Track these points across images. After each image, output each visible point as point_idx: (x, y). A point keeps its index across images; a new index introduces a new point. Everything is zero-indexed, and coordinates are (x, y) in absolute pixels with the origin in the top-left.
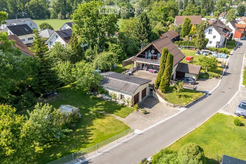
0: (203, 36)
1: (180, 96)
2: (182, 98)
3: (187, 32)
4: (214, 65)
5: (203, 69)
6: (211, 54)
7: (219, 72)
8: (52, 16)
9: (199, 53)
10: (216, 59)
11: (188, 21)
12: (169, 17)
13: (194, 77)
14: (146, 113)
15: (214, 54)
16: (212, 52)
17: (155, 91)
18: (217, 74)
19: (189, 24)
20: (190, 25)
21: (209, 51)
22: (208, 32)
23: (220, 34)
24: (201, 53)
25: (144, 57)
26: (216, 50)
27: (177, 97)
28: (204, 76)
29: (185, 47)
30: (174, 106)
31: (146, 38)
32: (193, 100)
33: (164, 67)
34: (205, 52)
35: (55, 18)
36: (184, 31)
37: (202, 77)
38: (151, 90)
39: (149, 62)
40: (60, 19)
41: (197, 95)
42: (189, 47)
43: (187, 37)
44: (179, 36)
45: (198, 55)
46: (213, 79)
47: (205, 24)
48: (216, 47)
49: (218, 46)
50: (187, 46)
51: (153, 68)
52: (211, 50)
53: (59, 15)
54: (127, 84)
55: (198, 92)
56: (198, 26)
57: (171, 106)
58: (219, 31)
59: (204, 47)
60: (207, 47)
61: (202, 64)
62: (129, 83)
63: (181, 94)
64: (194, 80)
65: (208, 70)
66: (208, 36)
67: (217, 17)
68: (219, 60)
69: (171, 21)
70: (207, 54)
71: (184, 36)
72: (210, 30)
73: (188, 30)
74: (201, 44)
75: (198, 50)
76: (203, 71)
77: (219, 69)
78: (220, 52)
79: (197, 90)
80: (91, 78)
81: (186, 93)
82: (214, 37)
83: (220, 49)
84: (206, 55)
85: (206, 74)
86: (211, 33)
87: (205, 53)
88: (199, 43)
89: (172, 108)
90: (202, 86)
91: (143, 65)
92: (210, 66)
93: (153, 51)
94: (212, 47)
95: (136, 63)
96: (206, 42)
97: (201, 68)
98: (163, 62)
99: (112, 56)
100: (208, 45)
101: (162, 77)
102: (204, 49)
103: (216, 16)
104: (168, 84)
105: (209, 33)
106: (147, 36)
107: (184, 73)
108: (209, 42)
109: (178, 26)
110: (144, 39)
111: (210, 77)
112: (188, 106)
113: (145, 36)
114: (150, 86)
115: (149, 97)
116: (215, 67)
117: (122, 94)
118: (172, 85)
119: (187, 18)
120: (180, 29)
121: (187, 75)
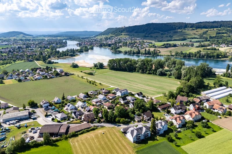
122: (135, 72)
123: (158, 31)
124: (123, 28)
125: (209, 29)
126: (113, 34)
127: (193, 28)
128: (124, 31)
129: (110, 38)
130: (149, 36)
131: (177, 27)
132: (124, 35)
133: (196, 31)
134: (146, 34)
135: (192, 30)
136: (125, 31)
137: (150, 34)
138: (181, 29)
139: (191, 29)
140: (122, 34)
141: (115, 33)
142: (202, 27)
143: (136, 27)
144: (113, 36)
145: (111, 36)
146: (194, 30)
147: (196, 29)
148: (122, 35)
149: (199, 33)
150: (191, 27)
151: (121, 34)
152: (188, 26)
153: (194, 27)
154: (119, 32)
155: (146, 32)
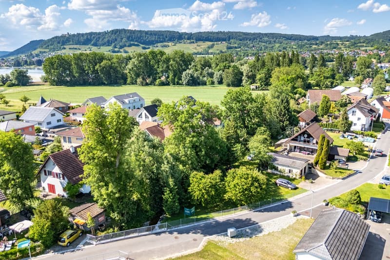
0: (347, 119)
1: (336, 172)
2: (338, 173)
3: (326, 112)
4: (361, 149)
5: (351, 153)
6: (356, 137)
7: (366, 155)
8: (129, 80)
9: (343, 137)
10: (363, 143)
11: (326, 99)
12: (298, 89)
13: (344, 159)
14: (312, 183)
15: (360, 138)
16: (358, 136)
17: (314, 168)
18: (364, 157)
19: (327, 102)
20: (329, 104)
21: (355, 135)
22: (351, 114)
23: (366, 116)
24: (346, 136)
25: (297, 140)
26: (362, 134)
27: (334, 173)
28: (353, 159)
29: (327, 130)
30: (333, 179)
31: (287, 120)
32: (346, 175)
33: (322, 149)
34: (350, 135)
35: (133, 84)
36: (323, 110)
37: (351, 159)
38: (310, 168)
39: (302, 145)
40: (140, 85)
41: (349, 172)
42: (331, 130)
43: (325, 117)
44: (317, 116)
45: (343, 138)
46: (361, 161)
47: (346, 99)
48: (362, 130)
49: (363, 129)
50: (329, 129)
51: (305, 151)
52: (357, 134)
53: (139, 80)
54: (293, 162)
55: (349, 170)
56: (337, 103)
57: (330, 178)
58: (364, 113)
59: (348, 130)
60: (351, 130)
61: (350, 147)
62: (294, 160)
63: (336, 170)
64: (344, 161)
65: (356, 154)
66: (352, 118)
67: (359, 85)
68: (366, 144)
69: (300, 94)
70: (353, 137)
71: (322, 116)
72: (353, 111)
73: (327, 110)
74: (345, 127)
75: (341, 133)
76: (351, 155)
77: (365, 152)
78: (366, 136)
79: (349, 168)
80: (266, 156)
81: (340, 170)
82: (359, 119)
83: (366, 133)
84: (351, 139)
85: (354, 156)
86: (355, 115)
87: (350, 137)
88: (343, 125)
89: (331, 180)
90: (352, 166)
91: (295, 147)
92: (358, 150)
93: (306, 136)
94: (357, 130)
95: (290, 145)
96: (350, 125)
97: (350, 152)
98: (321, 145)
99: (266, 139)
100: (353, 128)
101: (321, 157)
102: (348, 132)
103: (357, 83)
104: (325, 163)
105: (353, 115)
106: (288, 118)
107: (334, 156)
108: (353, 124)
109: (314, 104)
110: (285, 121)
111: (358, 160)
112: (344, 179)
113: (286, 118)
114: (309, 164)
115: (308, 173)
116: (362, 150)
117: (291, 169)
118: (328, 164)
119: (326, 96)
120: (317, 107)
121: (336, 157)
122: (125, 83)
123: (136, 43)
124: (65, 36)
125: (215, 43)
126: (46, 48)
127: (192, 41)
128: (69, 41)
129: (39, 55)
130: (122, 50)
131: (166, 37)
132: (70, 49)
133: (196, 44)
134: (115, 47)
135: (191, 43)
136: (71, 43)
137: (121, 47)
138: (174, 40)
139: (188, 41)
140: (65, 46)
141: (48, 46)
142: (204, 39)
143: (93, 36)
144: (45, 52)
145: (40, 52)
146: (193, 43)
147: (197, 43)
148: (65, 48)
149: (201, 48)
150: (188, 39)
151: (62, 47)
152: (183, 37)
153: (193, 39)
154: (59, 43)
155: (113, 44)
